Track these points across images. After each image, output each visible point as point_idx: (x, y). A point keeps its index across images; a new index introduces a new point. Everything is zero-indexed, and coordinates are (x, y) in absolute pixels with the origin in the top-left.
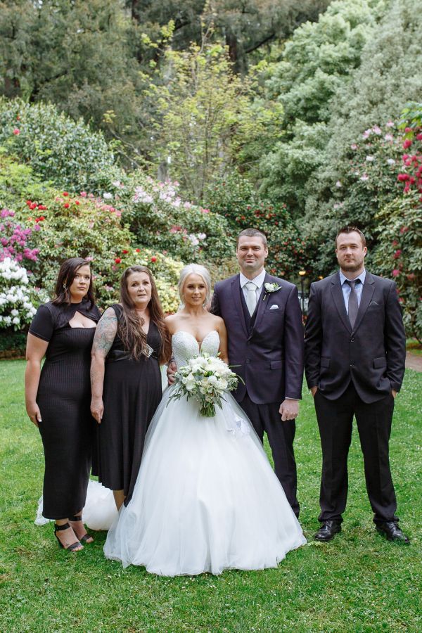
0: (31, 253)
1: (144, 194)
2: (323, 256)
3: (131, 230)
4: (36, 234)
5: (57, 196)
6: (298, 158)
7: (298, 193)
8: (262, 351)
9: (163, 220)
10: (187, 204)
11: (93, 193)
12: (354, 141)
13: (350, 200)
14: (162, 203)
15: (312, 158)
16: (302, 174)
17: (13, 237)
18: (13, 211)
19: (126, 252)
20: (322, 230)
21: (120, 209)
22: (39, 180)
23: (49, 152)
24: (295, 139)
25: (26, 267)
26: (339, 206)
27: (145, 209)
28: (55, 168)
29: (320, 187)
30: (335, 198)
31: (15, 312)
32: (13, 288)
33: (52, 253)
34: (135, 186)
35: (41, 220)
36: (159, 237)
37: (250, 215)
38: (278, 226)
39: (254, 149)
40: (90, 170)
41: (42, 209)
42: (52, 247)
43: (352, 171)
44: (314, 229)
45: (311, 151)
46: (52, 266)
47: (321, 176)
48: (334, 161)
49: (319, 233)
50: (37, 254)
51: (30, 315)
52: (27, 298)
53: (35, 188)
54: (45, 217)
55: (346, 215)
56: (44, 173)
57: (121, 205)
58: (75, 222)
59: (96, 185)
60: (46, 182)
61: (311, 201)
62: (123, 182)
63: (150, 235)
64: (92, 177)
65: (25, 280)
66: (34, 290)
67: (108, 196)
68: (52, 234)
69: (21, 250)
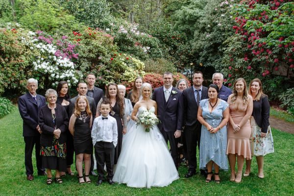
0: (75, 55)
1: (124, 29)
2: (201, 57)
3: (118, 45)
4: (77, 47)
5: (86, 30)
6: (191, 13)
7: (191, 29)
8: (169, 114)
9: (131, 41)
10: (142, 34)
11: (101, 27)
12: (216, 7)
13: (213, 34)
14: (131, 33)
15: (197, 13)
16: (193, 20)
17: (68, 48)
18: (67, 36)
19: (115, 55)
20: (201, 46)
21: (113, 36)
22: (78, 22)
23: (83, 10)
24: (190, 4)
25: (73, 61)
26: (208, 36)
27: (124, 36)
28: (85, 16)
29: (201, 26)
30: (207, 32)
31: (68, 81)
32: (68, 71)
33: (84, 55)
34: (120, 25)
35: (79, 40)
36: (130, 48)
37: (170, 38)
38: (181, 43)
39: (173, 7)
40: (100, 17)
41: (79, 35)
42: (84, 53)
43: (215, 20)
44: (197, 45)
45: (197, 10)
46: (84, 61)
47: (201, 22)
48: (207, 15)
49: (200, 47)
50: (78, 56)
51: (75, 82)
52: (73, 75)
53: (76, 26)
54: (81, 39)
55: (211, 40)
56: (80, 18)
57: (113, 34)
58: (94, 42)
59: (103, 24)
60: (81, 23)
61: (196, 33)
62: (115, 23)
63: (126, 47)
64: (101, 21)
65: (73, 67)
66: (76, 71)
67: (108, 29)
68: (84, 47)
69: (71, 54)
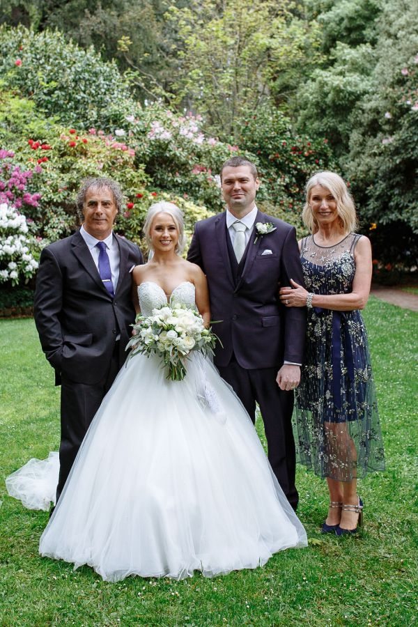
0: (31, 198)
1: (162, 129)
2: (372, 200)
3: (146, 171)
4: (38, 176)
5: (64, 134)
6: (338, 86)
7: (341, 128)
8: (251, 305)
9: (183, 159)
10: (212, 141)
11: (104, 129)
12: (405, 65)
13: (402, 134)
14: (183, 140)
15: (356, 86)
16: (344, 104)
17: (11, 180)
18: (11, 151)
19: (140, 196)
20: (370, 169)
21: (134, 148)
22: (43, 116)
23: (53, 84)
24: (336, 64)
25: (25, 214)
26: (388, 141)
27: (162, 146)
28: (62, 102)
29: (366, 119)
30: (384, 132)
31: (12, 265)
32: (11, 238)
33: (56, 198)
34: (152, 120)
35: (44, 161)
36: (179, 179)
37: (286, 152)
38: (318, 164)
39: (290, 77)
40: (101, 104)
41: (46, 149)
42: (55, 190)
43: (403, 99)
44: (360, 168)
45: (354, 77)
46: (56, 213)
47: (367, 106)
48: (381, 89)
49: (367, 172)
50: (38, 199)
51: (29, 268)
52: (26, 249)
53: (38, 125)
54: (49, 158)
55: (397, 152)
56: (50, 108)
57: (135, 143)
58: (82, 163)
59: (108, 121)
60: (51, 118)
61: (355, 136)
62: (138, 117)
63: (169, 177)
64: (104, 112)
65: (25, 229)
66: (33, 239)
67: (120, 132)
68: (56, 176)
69: (19, 195)
